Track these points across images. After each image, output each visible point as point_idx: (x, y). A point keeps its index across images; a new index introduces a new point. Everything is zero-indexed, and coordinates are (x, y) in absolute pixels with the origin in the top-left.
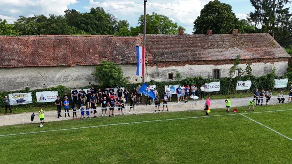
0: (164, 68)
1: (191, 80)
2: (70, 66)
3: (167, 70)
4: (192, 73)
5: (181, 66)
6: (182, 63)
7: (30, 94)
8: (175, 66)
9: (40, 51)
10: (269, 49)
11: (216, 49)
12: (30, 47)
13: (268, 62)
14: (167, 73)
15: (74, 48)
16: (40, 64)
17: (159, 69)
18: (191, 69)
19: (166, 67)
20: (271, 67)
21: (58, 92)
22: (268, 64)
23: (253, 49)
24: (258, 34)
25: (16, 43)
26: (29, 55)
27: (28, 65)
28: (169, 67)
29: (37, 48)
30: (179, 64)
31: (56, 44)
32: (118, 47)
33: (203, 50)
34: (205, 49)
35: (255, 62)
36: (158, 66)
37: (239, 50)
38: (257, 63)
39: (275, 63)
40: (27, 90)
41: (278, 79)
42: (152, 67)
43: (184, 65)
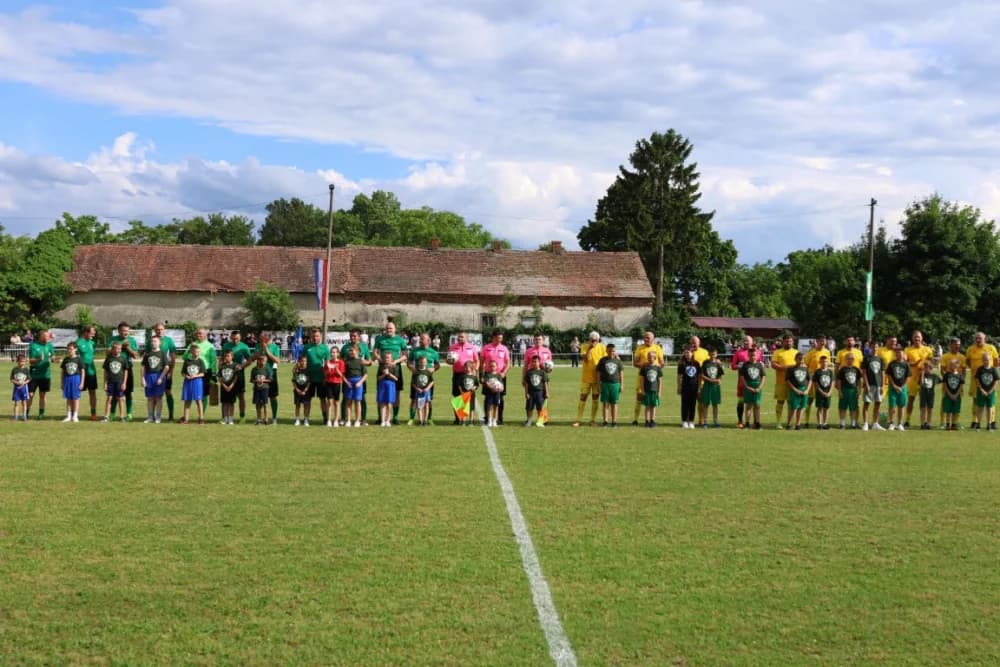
0: (379, 306)
1: (421, 327)
2: (208, 293)
3: (385, 311)
4: (436, 317)
5: (411, 303)
6: (415, 298)
7: (142, 333)
8: (400, 303)
9: (166, 267)
10: (615, 282)
11: (495, 278)
12: (152, 262)
13: (604, 306)
14: (385, 316)
15: (221, 266)
16: (163, 287)
17: (368, 306)
18: (433, 310)
19: (382, 303)
20: (612, 317)
21: (187, 332)
22: (605, 311)
23: (578, 280)
24: (612, 253)
25: (132, 256)
26: (148, 273)
27: (145, 287)
28: (389, 303)
29: (162, 264)
30: (410, 298)
31: (193, 258)
32: (299, 266)
33: (468, 276)
34: (471, 275)
35: (573, 305)
36: (367, 302)
37: (544, 279)
38: (577, 308)
39: (620, 310)
40: (139, 326)
41: (609, 336)
42: (355, 301)
43: (418, 302)
